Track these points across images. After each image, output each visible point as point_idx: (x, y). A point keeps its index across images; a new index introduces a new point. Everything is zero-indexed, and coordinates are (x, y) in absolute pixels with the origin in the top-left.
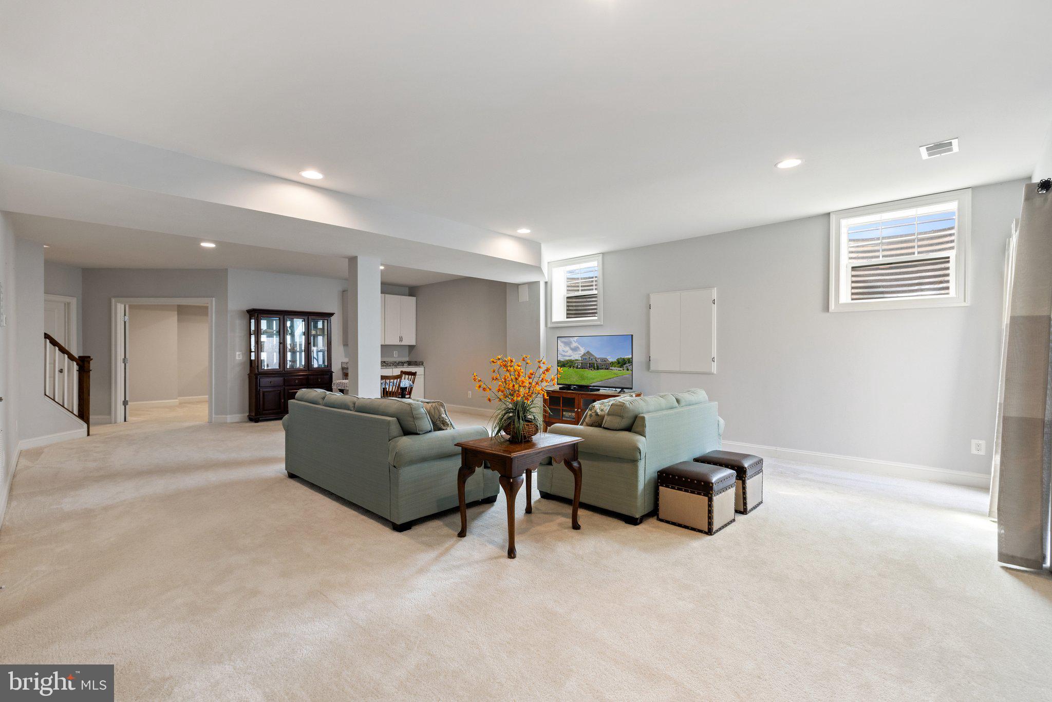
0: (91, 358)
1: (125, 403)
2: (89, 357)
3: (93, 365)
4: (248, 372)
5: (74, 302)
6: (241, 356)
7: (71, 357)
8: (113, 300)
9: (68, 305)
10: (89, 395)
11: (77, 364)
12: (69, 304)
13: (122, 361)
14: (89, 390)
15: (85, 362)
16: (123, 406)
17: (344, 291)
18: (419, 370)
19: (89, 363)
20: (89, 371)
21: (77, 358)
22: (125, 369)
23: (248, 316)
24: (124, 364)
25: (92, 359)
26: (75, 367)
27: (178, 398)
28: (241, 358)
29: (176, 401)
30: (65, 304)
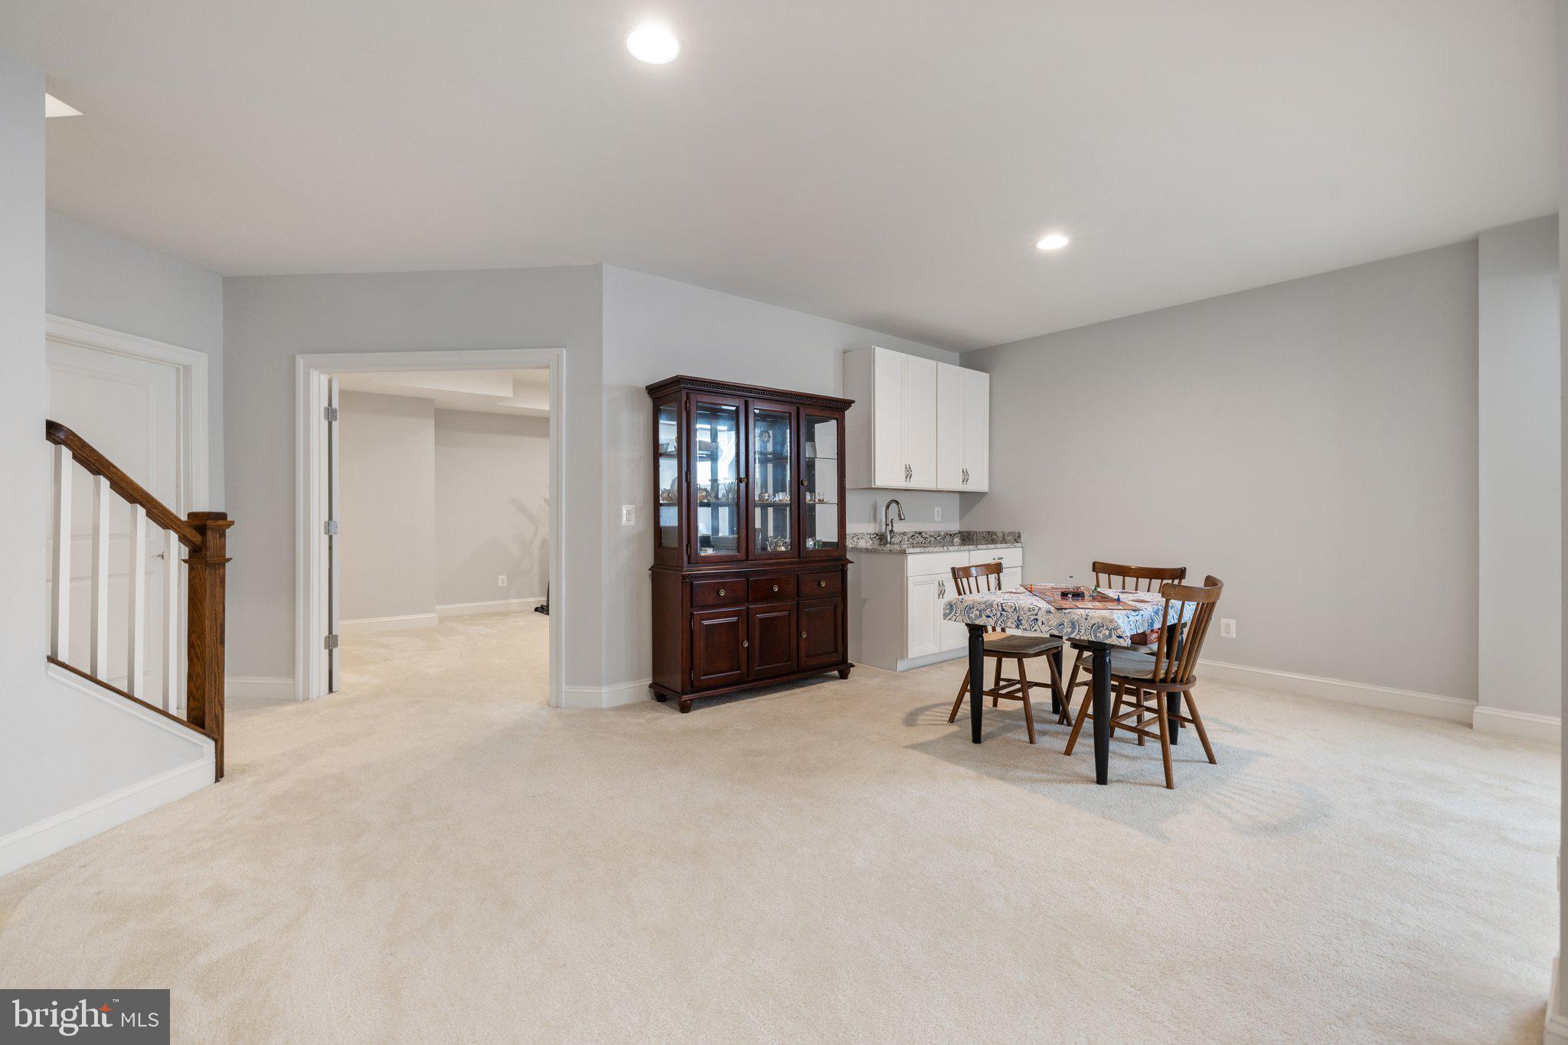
0: (229, 519)
1: (331, 642)
2: (222, 516)
3: (234, 542)
4: (649, 561)
5: (201, 365)
6: (633, 517)
7: (159, 515)
8: (300, 362)
9: (185, 371)
10: (222, 642)
11: (183, 539)
12: (187, 368)
13: (323, 530)
14: (223, 626)
15: (209, 533)
16: (327, 652)
17: (845, 352)
18: (1010, 556)
19: (223, 535)
20: (222, 562)
21: (184, 517)
22: (330, 548)
23: (648, 402)
24: (327, 537)
25: (232, 523)
26: (176, 550)
27: (437, 607)
28: (633, 523)
29: (429, 618)
30: (178, 369)
